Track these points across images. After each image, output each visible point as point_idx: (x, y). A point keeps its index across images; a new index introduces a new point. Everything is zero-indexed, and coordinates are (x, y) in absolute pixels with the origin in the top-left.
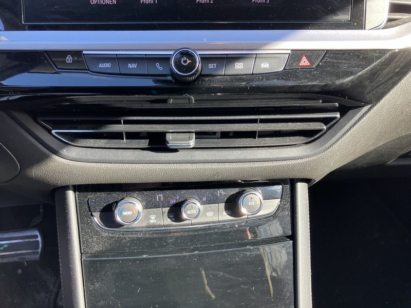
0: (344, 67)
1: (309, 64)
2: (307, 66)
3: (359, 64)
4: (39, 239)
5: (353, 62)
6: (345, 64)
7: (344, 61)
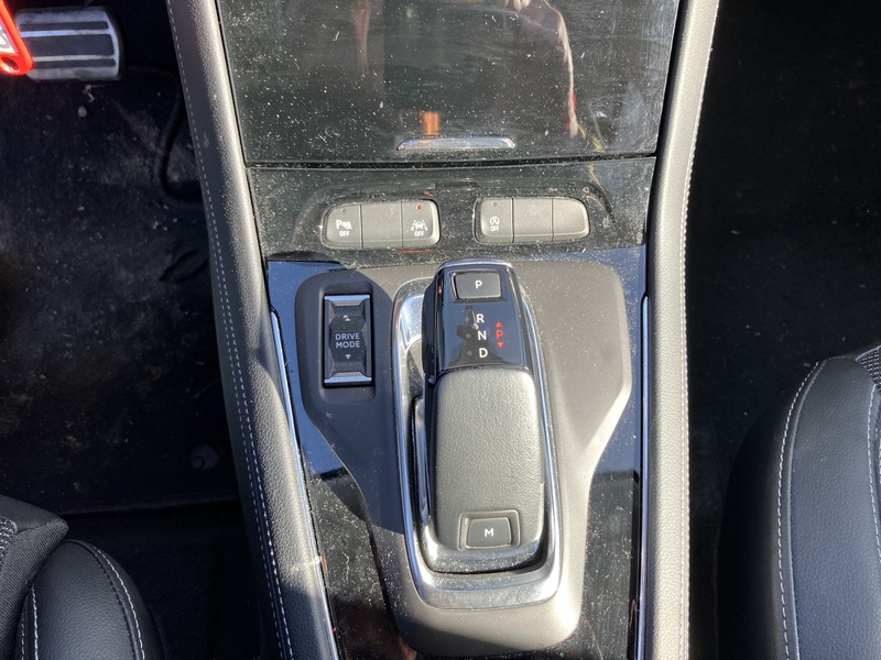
4: (111, 31)
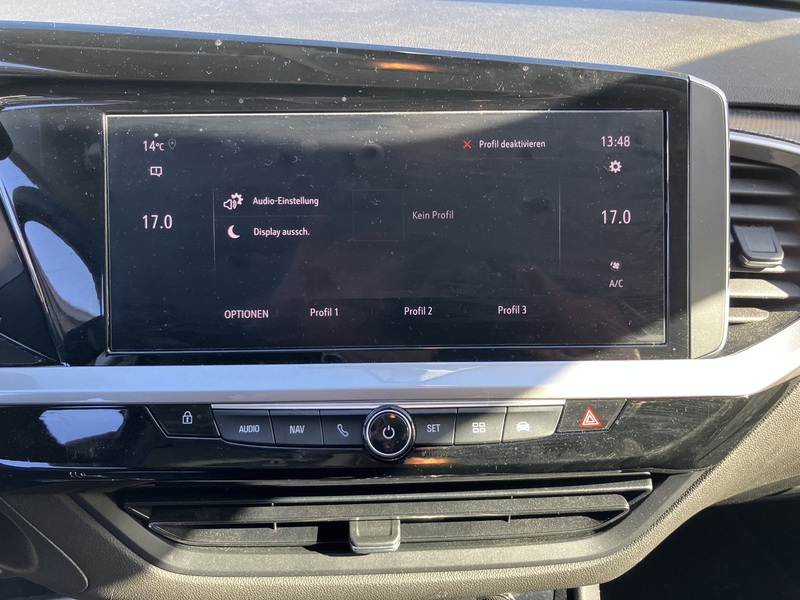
0: (658, 428)
1: (597, 423)
2: (594, 427)
3: (683, 421)
5: (673, 419)
6: (659, 421)
7: (657, 417)
